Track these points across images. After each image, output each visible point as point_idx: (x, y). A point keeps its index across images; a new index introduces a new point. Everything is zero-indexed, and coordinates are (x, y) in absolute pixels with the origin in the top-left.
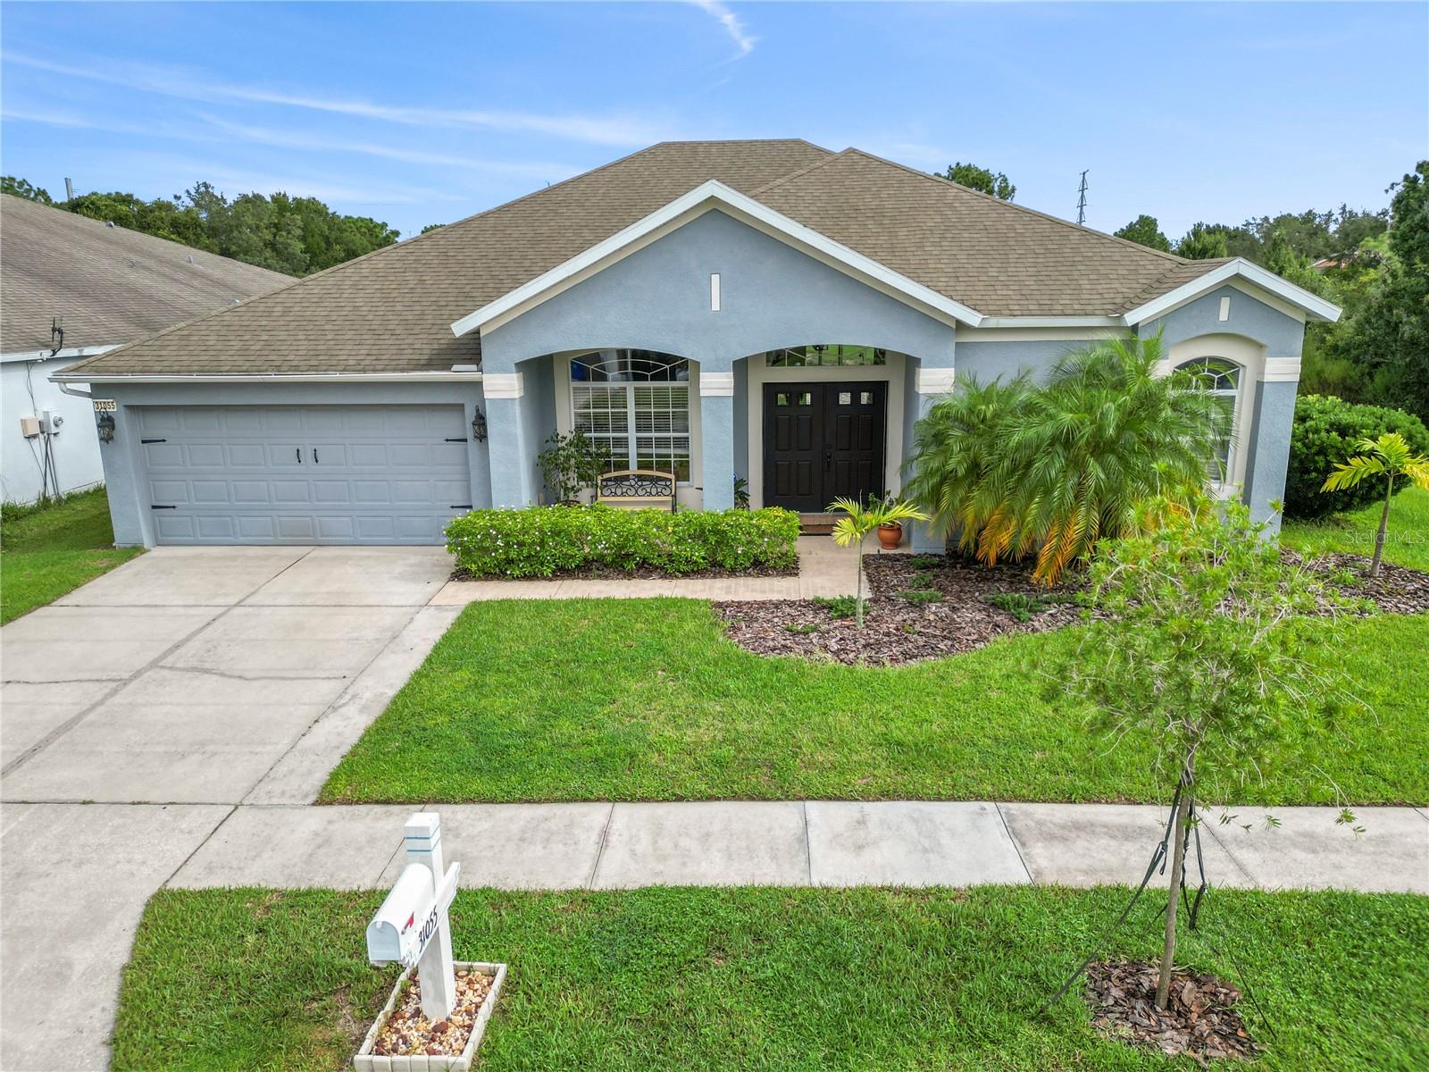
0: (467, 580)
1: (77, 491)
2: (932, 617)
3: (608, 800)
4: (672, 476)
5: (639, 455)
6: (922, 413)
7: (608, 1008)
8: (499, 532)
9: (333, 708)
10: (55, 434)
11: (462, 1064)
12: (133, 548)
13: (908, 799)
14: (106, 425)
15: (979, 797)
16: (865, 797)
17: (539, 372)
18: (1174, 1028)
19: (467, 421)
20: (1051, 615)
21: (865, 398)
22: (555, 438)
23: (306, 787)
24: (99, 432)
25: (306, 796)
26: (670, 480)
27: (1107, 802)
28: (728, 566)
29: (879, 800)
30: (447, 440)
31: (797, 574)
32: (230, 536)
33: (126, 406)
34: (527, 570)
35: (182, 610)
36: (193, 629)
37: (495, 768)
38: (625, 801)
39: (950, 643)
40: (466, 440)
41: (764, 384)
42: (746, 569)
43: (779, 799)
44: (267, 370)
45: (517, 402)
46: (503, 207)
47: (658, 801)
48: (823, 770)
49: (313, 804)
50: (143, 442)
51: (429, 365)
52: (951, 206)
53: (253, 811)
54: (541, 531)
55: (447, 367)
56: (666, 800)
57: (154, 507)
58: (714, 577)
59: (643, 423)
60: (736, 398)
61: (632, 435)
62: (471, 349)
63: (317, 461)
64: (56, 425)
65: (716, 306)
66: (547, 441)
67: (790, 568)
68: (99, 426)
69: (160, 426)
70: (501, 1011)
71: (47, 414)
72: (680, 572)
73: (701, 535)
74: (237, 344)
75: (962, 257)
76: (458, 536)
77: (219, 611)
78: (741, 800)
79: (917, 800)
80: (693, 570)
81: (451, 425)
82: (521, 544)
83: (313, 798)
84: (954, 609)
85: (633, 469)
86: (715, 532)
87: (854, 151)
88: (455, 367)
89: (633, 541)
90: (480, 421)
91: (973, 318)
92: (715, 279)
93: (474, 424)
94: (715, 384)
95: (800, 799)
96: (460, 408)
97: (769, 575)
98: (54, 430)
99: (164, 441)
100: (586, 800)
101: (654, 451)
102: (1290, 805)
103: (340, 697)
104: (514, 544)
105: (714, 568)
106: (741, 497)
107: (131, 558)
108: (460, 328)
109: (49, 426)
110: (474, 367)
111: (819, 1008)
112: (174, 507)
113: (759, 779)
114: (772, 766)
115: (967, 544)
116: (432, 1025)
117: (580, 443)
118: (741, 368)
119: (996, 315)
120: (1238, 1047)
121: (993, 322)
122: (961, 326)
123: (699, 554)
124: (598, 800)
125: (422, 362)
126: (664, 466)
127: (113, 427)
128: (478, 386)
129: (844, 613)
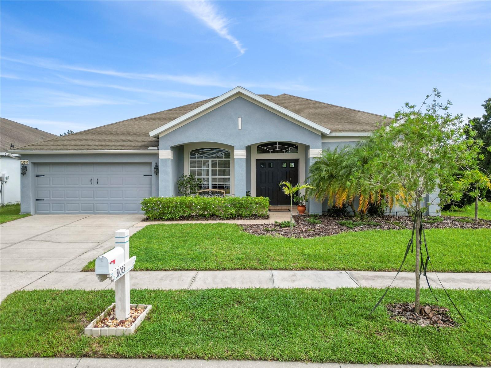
0: (148, 221)
1: (10, 204)
2: (318, 227)
3: (196, 270)
4: (224, 191)
5: (212, 185)
6: (312, 163)
7: (193, 317)
8: (161, 202)
9: (93, 249)
10: (6, 182)
11: (130, 330)
12: (27, 214)
13: (312, 270)
14: (24, 169)
15: (339, 269)
16: (295, 269)
17: (179, 150)
18: (423, 319)
19: (152, 168)
20: (362, 227)
21: (292, 165)
22: (183, 176)
23: (78, 268)
24: (21, 171)
25: (78, 270)
26: (223, 193)
28: (244, 216)
29: (300, 270)
30: (145, 176)
31: (269, 219)
32: (63, 211)
33: (32, 163)
34: (170, 217)
35: (41, 228)
36: (45, 232)
37: (153, 261)
38: (203, 270)
39: (325, 233)
40: (151, 176)
41: (257, 160)
42: (250, 217)
43: (262, 270)
44: (83, 149)
45: (170, 160)
47: (215, 270)
48: (279, 261)
49: (81, 272)
50: (36, 176)
51: (141, 148)
53: (57, 273)
54: (176, 202)
55: (146, 148)
56: (218, 270)
57: (37, 200)
58: (239, 220)
59: (214, 173)
60: (246, 159)
61: (210, 177)
62: (156, 142)
63: (97, 183)
64: (7, 179)
65: (240, 128)
66: (180, 177)
67: (266, 217)
68: (21, 169)
69: (42, 170)
70: (148, 318)
71: (4, 174)
72: (225, 217)
73: (234, 205)
74: (74, 143)
75: (323, 118)
76: (146, 204)
77: (55, 228)
78: (247, 270)
79: (315, 270)
80: (231, 217)
81: (146, 170)
82: (168, 207)
83: (80, 270)
84: (326, 226)
85: (210, 189)
86: (239, 203)
87: (286, 94)
88: (150, 148)
89: (209, 205)
90: (157, 168)
91: (327, 131)
92: (240, 119)
93: (154, 168)
94: (240, 154)
95: (270, 270)
96: (150, 164)
97: (259, 219)
98: (5, 180)
99: (44, 176)
100: (187, 270)
101: (218, 183)
103: (97, 247)
104: (166, 207)
105: (239, 216)
106: (248, 194)
107: (25, 217)
108: (152, 134)
109: (4, 179)
110: (156, 148)
112: (44, 200)
113: (255, 264)
114: (260, 260)
116: (119, 321)
117: (192, 179)
118: (248, 149)
119: (335, 132)
120: (450, 324)
121: (334, 134)
122: (323, 136)
123: (233, 211)
124: (192, 270)
125: (139, 147)
126: (221, 187)
127: (26, 171)
128: (156, 155)
129: (286, 225)
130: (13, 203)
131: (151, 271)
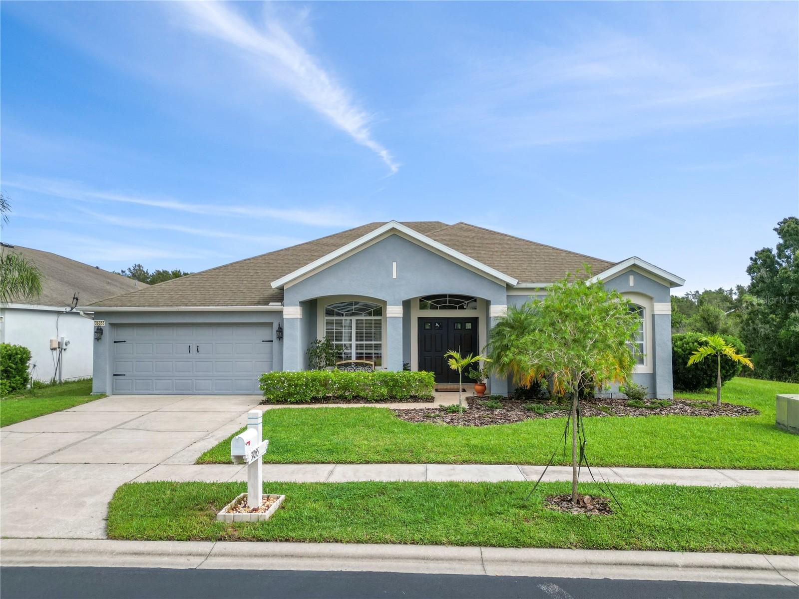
0: (267, 404)
1: (70, 380)
2: (497, 413)
3: (334, 463)
4: (373, 363)
5: (357, 353)
6: (493, 324)
7: (331, 506)
8: (286, 379)
9: (202, 439)
10: (65, 349)
11: (265, 516)
12: (100, 395)
13: (476, 464)
14: (99, 332)
15: (509, 463)
16: (455, 462)
17: (311, 307)
18: (578, 507)
19: (274, 330)
20: (556, 414)
21: (469, 326)
22: (316, 342)
23: (190, 460)
24: (95, 335)
25: (190, 462)
26: (372, 365)
27: (569, 466)
28: (398, 397)
29: (462, 464)
30: (263, 341)
31: (433, 402)
32: (149, 390)
33: (109, 324)
34: (298, 398)
35: (127, 413)
36: (134, 418)
37: (281, 452)
38: (342, 463)
39: (504, 421)
40: (272, 341)
41: (419, 318)
42: (407, 399)
43: (415, 463)
44: (180, 306)
45: (299, 320)
46: (297, 246)
47: (357, 464)
48: (436, 453)
49: (194, 464)
50: (115, 342)
51: (259, 303)
52: (507, 243)
53: (165, 466)
54: (307, 379)
55: (267, 303)
56: (361, 463)
57: (114, 375)
58: (391, 403)
59: (359, 337)
60: (404, 318)
61: (354, 343)
62: (279, 296)
63: (198, 352)
64: (66, 345)
65: (394, 276)
66: (312, 343)
67: (430, 399)
68: (95, 332)
69: (123, 334)
70: (282, 507)
71: (63, 338)
72: (374, 399)
73: (385, 383)
74: (167, 296)
75: (511, 261)
76: (266, 381)
77: (146, 413)
78: (397, 463)
79: (480, 464)
80: (381, 400)
81: (265, 334)
82: (296, 385)
83: (194, 462)
84: (508, 411)
85: (354, 359)
86: (393, 380)
87: (462, 223)
88: (271, 304)
89: (352, 383)
90: (280, 330)
91: (513, 282)
92: (394, 264)
93: (277, 331)
94: (394, 311)
95: (425, 463)
96: (271, 324)
97: (419, 402)
98: (64, 347)
99: (125, 342)
100: (323, 463)
101: (364, 351)
102: (656, 468)
103: (206, 436)
104: (293, 385)
105: (393, 398)
106: (406, 367)
107: (100, 398)
108: (275, 284)
109: (62, 345)
110: (280, 304)
111: (424, 506)
112: (124, 375)
113: (407, 456)
114: (412, 452)
115: (516, 381)
116: (252, 509)
117: (328, 345)
118: (407, 304)
119: (525, 282)
120: (606, 513)
121: (523, 285)
122: (509, 287)
123: (384, 391)
124: (329, 463)
125: (256, 302)
126: (369, 357)
127: (102, 334)
128: (281, 313)
129: (453, 410)
130: (74, 379)
131: (278, 464)
